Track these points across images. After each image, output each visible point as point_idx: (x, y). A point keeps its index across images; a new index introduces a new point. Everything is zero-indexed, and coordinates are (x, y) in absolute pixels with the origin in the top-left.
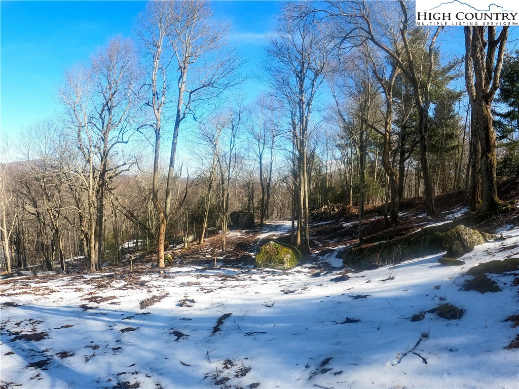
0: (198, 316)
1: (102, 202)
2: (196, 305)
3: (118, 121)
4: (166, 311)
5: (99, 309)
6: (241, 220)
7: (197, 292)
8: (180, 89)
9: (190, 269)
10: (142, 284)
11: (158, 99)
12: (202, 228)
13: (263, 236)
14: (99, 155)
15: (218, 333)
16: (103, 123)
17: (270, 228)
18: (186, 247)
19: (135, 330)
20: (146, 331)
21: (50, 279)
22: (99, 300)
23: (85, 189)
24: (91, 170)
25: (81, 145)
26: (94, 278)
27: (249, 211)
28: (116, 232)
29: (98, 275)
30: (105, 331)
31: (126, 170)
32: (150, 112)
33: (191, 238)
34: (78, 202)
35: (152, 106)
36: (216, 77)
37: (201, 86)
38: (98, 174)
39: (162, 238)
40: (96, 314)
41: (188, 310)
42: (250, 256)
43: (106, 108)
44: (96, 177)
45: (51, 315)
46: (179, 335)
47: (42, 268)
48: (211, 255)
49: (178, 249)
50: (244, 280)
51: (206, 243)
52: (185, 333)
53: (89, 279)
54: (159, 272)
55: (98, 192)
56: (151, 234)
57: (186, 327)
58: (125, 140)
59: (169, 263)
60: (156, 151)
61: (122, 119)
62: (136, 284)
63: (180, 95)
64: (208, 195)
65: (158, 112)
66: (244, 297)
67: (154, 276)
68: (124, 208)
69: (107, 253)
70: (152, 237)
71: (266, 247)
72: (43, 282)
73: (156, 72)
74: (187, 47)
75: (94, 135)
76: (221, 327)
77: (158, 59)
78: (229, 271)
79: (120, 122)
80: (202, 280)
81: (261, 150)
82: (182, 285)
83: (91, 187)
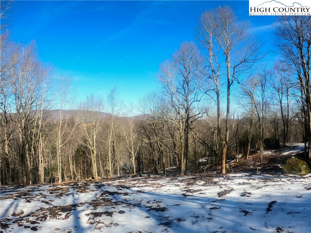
0: (255, 202)
1: (187, 136)
2: (252, 196)
3: (193, 89)
4: (234, 198)
5: (194, 197)
6: (270, 144)
7: (250, 189)
8: (227, 66)
9: (241, 175)
10: (215, 183)
11: (215, 73)
12: (247, 149)
13: (286, 153)
14: (184, 109)
15: (270, 212)
16: (185, 91)
17: (290, 148)
18: (237, 161)
19: (218, 208)
20: (225, 209)
21: (158, 179)
22: (193, 192)
23: (177, 129)
24: (181, 118)
25: (173, 105)
26: (184, 179)
27: (275, 137)
28: (195, 153)
29: (186, 177)
30: (200, 208)
31: (200, 117)
32: (211, 82)
33: (240, 156)
34: (173, 136)
35: (213, 78)
36: (248, 56)
37: (240, 63)
38: (184, 120)
39: (224, 156)
40: (193, 199)
41: (248, 199)
42: (278, 167)
43: (186, 82)
44: (183, 122)
45: (165, 198)
46: (246, 213)
47: (152, 173)
48: (253, 166)
49: (232, 163)
50: (277, 181)
51: (249, 159)
52: (249, 211)
53: (181, 180)
54: (223, 177)
55: (185, 130)
56: (216, 154)
57: (249, 208)
58: (198, 99)
59: (228, 171)
60: (218, 105)
61: (195, 88)
62: (211, 183)
63: (228, 70)
64: (250, 129)
65: (217, 81)
66: (281, 191)
67: (221, 179)
68: (200, 139)
69: (190, 165)
70: (216, 155)
71: (290, 161)
72: (155, 181)
73: (212, 58)
74: (226, 41)
75: (180, 98)
76: (271, 208)
77: (211, 50)
78: (266, 176)
79: (194, 89)
80: (251, 181)
81: (281, 98)
82: (239, 184)
83: (181, 128)
